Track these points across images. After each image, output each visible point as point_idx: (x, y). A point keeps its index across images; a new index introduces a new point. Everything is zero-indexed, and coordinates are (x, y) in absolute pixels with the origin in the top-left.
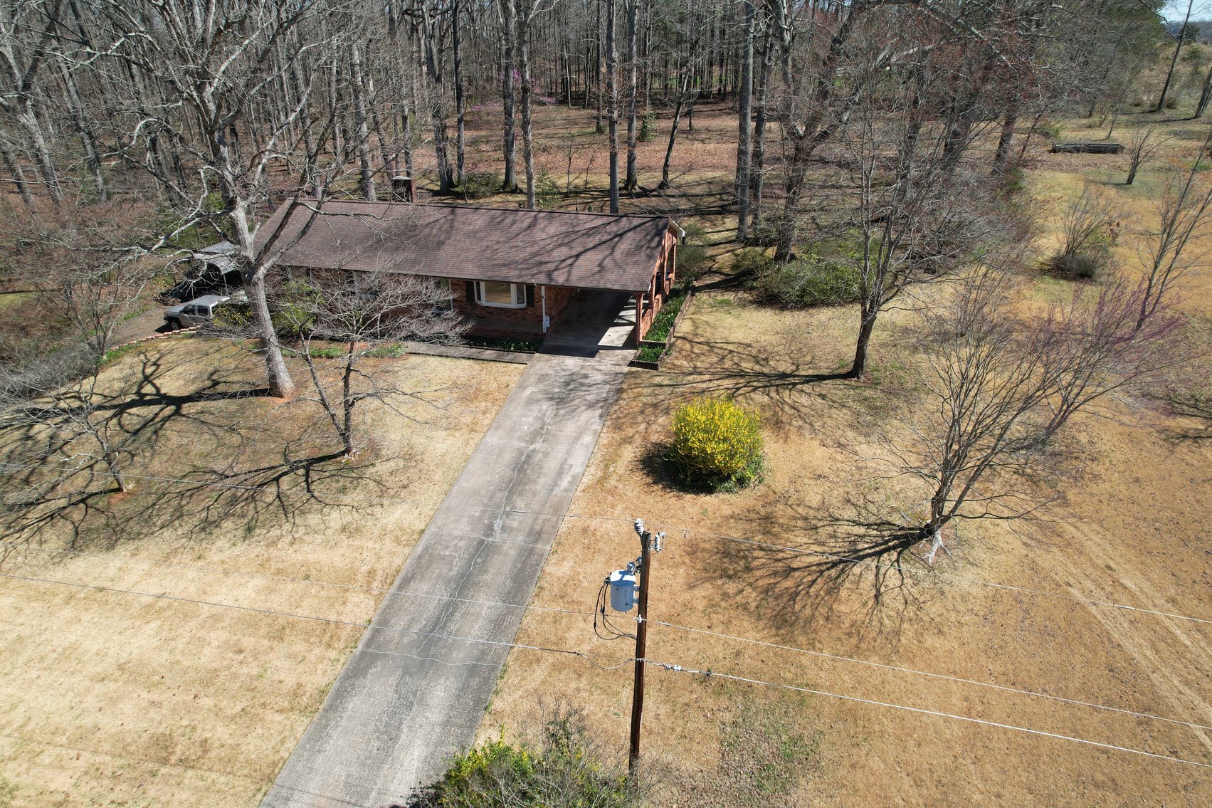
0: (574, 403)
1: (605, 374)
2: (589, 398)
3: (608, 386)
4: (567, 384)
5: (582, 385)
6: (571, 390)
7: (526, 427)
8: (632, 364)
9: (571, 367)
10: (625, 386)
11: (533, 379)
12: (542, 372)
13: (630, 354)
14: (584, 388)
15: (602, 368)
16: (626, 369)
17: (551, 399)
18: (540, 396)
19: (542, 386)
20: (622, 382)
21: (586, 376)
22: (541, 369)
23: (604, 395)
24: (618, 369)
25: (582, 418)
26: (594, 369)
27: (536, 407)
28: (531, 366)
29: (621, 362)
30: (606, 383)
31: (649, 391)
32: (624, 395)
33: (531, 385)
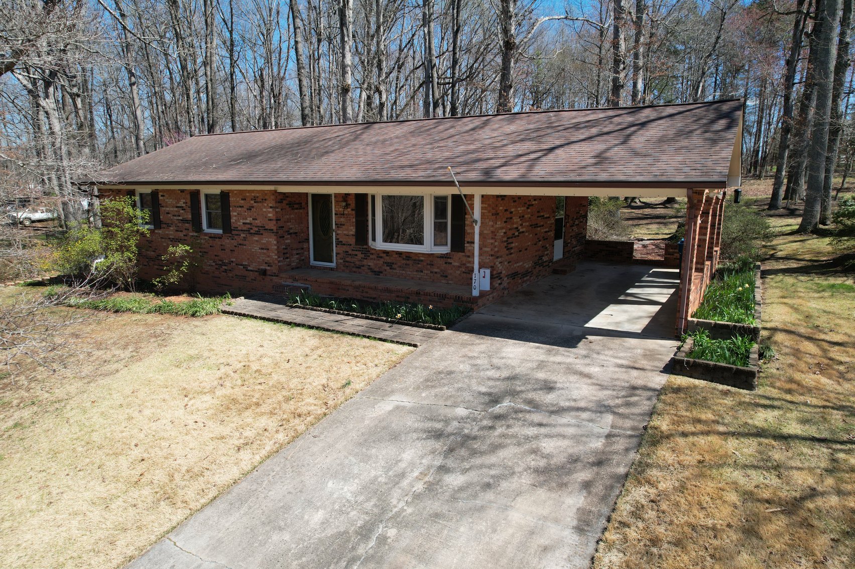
0: (502, 454)
1: (603, 387)
2: (548, 446)
3: (609, 418)
4: (494, 399)
5: (535, 406)
6: (498, 417)
7: (319, 516)
8: (673, 367)
9: (514, 363)
10: (663, 424)
11: (414, 378)
12: (441, 366)
13: (666, 348)
14: (536, 417)
15: (594, 370)
16: (660, 380)
17: (438, 435)
18: (411, 422)
19: (426, 397)
20: (652, 413)
21: (549, 387)
22: (441, 359)
23: (598, 444)
24: (636, 378)
25: (515, 516)
26: (571, 370)
27: (384, 452)
28: (423, 353)
29: (643, 363)
30: (602, 408)
31: (747, 449)
32: (664, 453)
33: (402, 390)
